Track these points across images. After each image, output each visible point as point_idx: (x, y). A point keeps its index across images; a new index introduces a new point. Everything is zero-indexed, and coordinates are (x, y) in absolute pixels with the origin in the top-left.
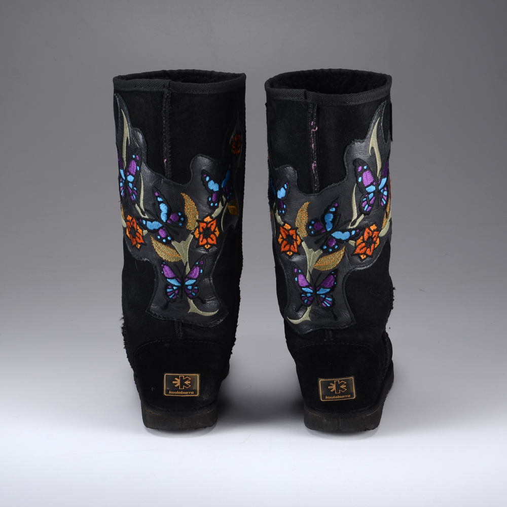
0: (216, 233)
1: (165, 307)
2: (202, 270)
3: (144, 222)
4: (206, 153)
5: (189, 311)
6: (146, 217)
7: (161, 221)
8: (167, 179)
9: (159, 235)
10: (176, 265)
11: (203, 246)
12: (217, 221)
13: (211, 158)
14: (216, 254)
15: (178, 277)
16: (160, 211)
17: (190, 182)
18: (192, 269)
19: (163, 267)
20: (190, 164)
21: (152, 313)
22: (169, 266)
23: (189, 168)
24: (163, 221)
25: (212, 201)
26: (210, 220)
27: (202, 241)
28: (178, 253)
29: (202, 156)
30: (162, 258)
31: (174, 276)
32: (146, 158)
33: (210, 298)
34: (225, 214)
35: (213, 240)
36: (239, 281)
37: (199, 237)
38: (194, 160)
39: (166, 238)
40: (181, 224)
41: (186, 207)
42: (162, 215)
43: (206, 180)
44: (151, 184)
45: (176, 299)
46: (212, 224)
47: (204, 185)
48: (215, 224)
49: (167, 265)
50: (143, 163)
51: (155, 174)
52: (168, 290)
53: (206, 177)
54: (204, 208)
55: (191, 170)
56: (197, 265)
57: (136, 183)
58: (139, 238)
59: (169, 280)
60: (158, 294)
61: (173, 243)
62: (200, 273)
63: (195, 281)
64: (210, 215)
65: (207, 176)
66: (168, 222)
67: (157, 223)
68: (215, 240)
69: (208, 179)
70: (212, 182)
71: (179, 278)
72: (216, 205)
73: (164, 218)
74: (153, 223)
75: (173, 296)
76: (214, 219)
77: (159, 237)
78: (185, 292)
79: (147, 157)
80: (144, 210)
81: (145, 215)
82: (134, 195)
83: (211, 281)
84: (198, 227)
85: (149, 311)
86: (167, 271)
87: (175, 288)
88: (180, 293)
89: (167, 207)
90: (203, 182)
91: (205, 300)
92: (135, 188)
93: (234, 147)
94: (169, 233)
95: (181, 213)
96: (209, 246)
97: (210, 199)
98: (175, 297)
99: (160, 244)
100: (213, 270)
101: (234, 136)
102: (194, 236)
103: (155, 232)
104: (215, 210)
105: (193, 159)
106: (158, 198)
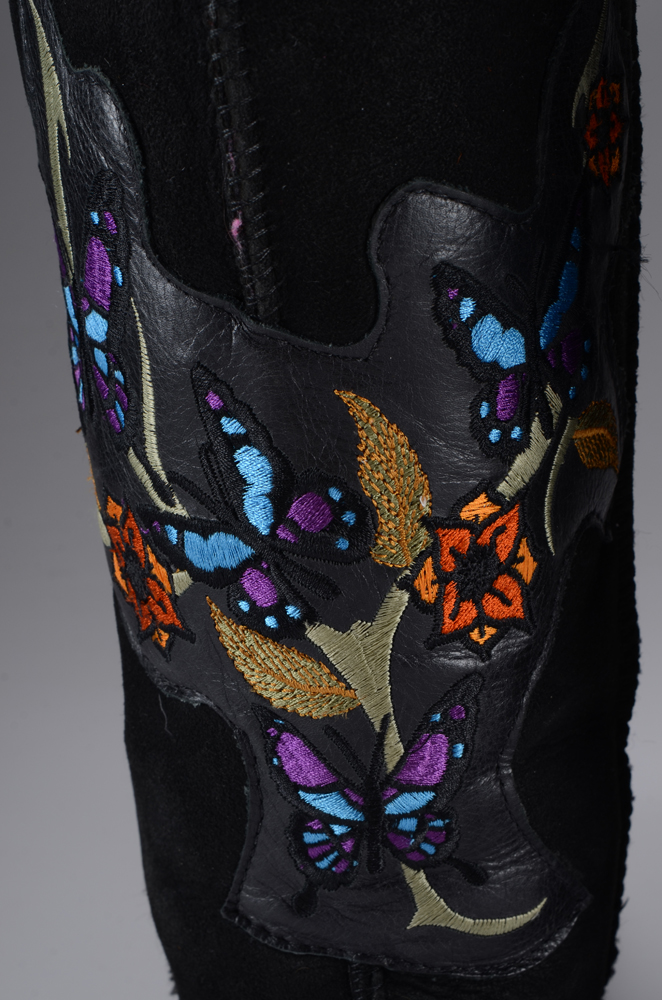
0: (520, 567)
1: (303, 903)
2: (460, 747)
3: (173, 534)
4: (452, 177)
5: (414, 923)
6: (179, 510)
7: (247, 532)
8: (256, 320)
9: (245, 597)
10: (335, 733)
11: (462, 635)
12: (522, 511)
13: (479, 201)
14: (521, 663)
15: (348, 783)
16: (241, 483)
17: (376, 331)
18: (411, 744)
19: (278, 739)
20: (367, 236)
21: (249, 922)
22: (303, 737)
23: (367, 258)
24: (255, 530)
25: (493, 420)
26: (490, 510)
27: (454, 616)
28: (341, 678)
29: (433, 193)
30: (268, 701)
31: (329, 780)
32: (145, 221)
33: (507, 855)
34: (563, 471)
35: (507, 602)
36: (626, 730)
37: (441, 597)
38: (392, 214)
39: (278, 611)
40: (343, 544)
41: (363, 460)
42: (248, 503)
43: (457, 313)
44: (183, 353)
45: (345, 873)
46: (502, 530)
47: (451, 344)
48: (513, 527)
49: (295, 731)
50: (136, 247)
51: (199, 301)
52: (310, 838)
53: (458, 302)
54: (459, 458)
55: (379, 269)
56: (437, 725)
57: (121, 347)
58: (160, 603)
59: (309, 798)
60: (268, 851)
61: (316, 634)
62: (451, 760)
63: (430, 796)
64: (488, 488)
65: (463, 294)
66: (282, 534)
67: (231, 540)
68: (518, 602)
69: (467, 308)
70: (490, 325)
71: (352, 787)
72: (516, 433)
73: (258, 513)
74: (213, 538)
75: (334, 863)
76: (511, 506)
77: (244, 606)
78: (387, 843)
79: (149, 213)
80: (164, 477)
81: (172, 505)
82: (119, 408)
83: (509, 785)
84: (433, 550)
85: (236, 912)
86: (296, 759)
87: (338, 830)
88: (364, 853)
89: (271, 460)
90: (446, 328)
91: (484, 870)
92: (118, 374)
93: (592, 142)
94: (291, 587)
95: (341, 487)
96: (490, 631)
97: (484, 411)
98: (343, 866)
99: (251, 639)
100: (515, 735)
101: (593, 86)
102: (415, 595)
103: (224, 581)
104: (511, 463)
105: (385, 210)
106: (224, 420)
